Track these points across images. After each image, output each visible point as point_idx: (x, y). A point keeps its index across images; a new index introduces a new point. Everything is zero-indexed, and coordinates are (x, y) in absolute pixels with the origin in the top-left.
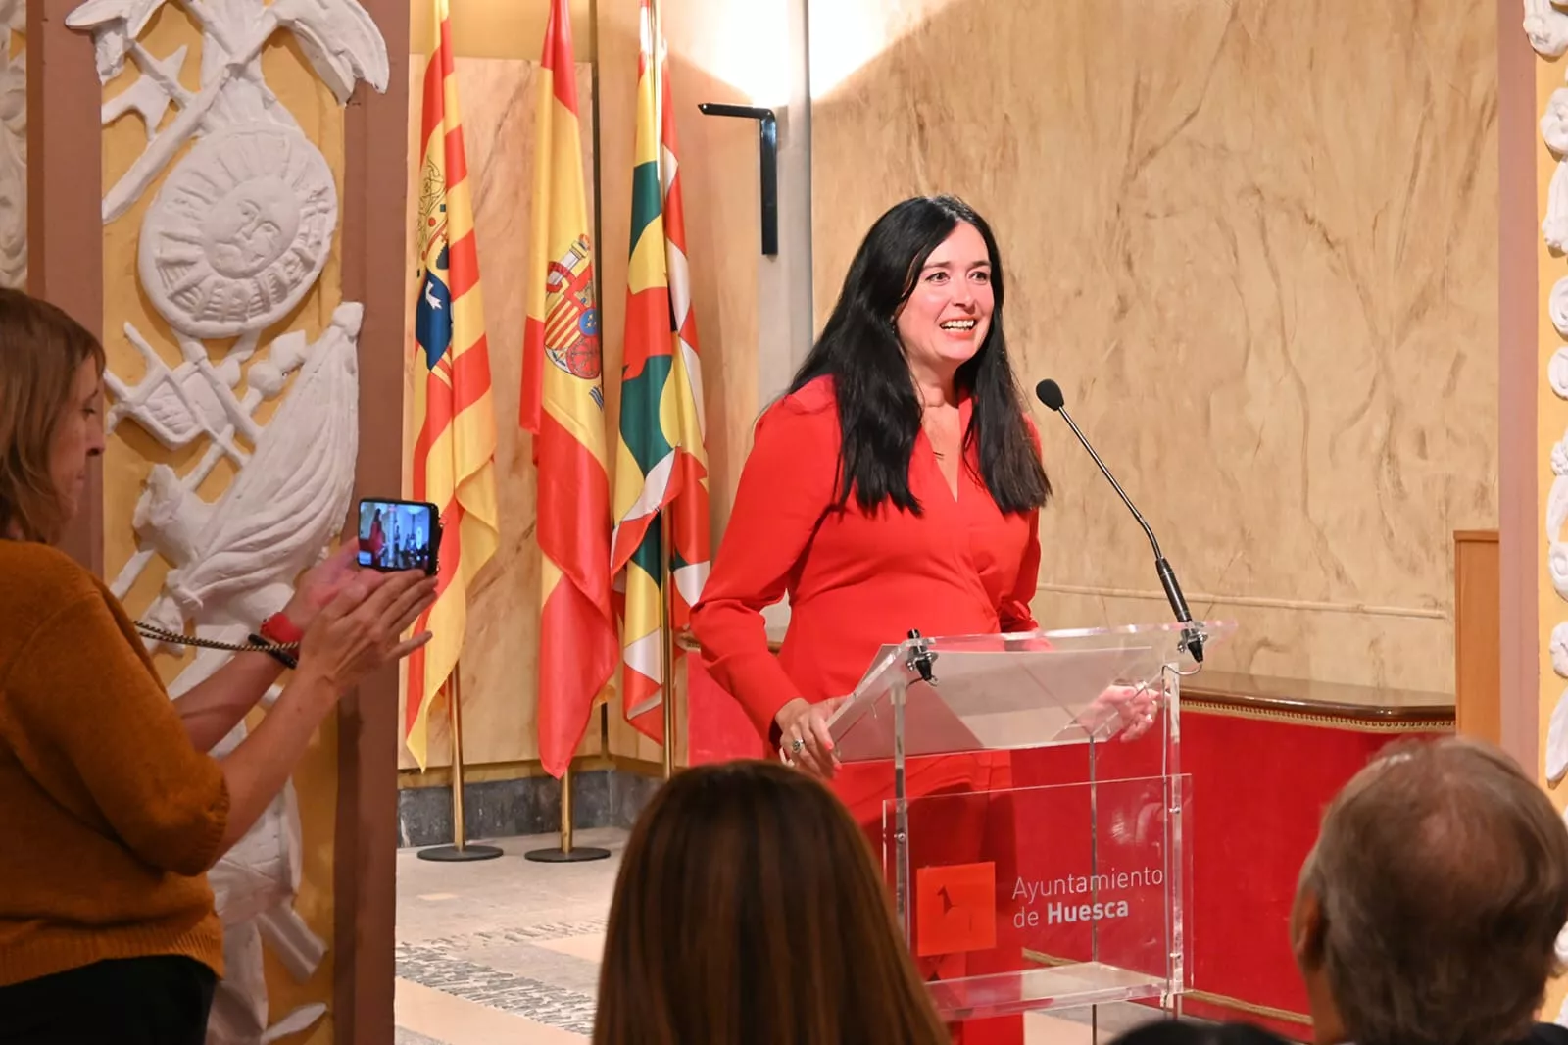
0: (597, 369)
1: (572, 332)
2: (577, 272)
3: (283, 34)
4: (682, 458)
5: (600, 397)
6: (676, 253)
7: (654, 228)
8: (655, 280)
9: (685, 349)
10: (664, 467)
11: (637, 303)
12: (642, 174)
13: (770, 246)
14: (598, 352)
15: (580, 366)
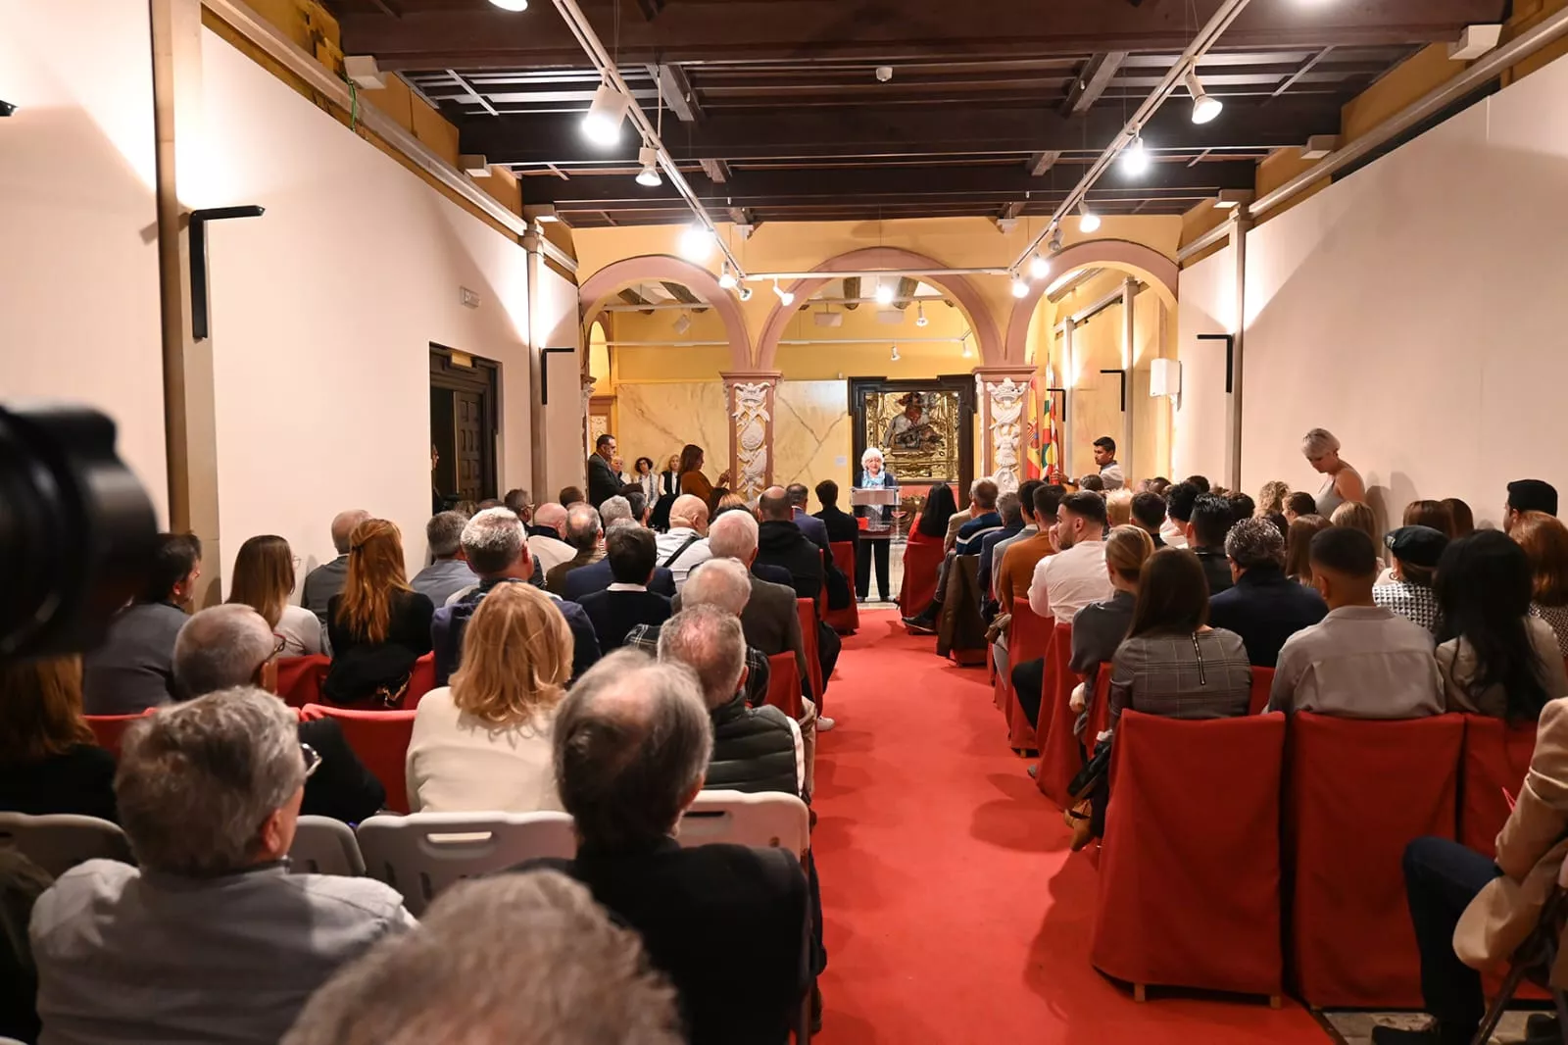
0: (1037, 447)
1: (1032, 438)
2: (1034, 424)
3: (758, 415)
4: (1051, 467)
5: (1038, 453)
6: (1052, 422)
7: (1048, 414)
8: (1046, 426)
9: (1054, 444)
10: (1046, 468)
11: (1044, 431)
12: (1047, 403)
13: (1064, 419)
14: (1037, 443)
15: (1034, 445)
